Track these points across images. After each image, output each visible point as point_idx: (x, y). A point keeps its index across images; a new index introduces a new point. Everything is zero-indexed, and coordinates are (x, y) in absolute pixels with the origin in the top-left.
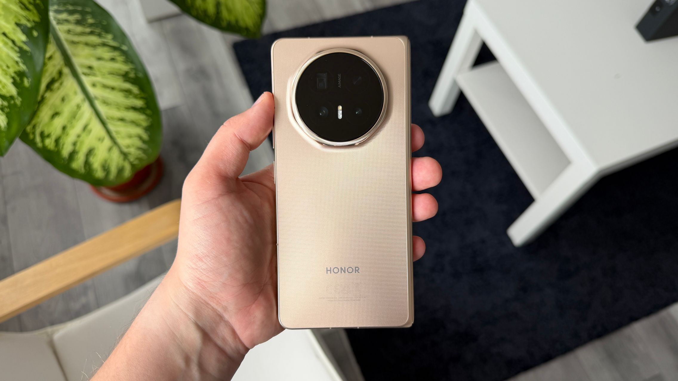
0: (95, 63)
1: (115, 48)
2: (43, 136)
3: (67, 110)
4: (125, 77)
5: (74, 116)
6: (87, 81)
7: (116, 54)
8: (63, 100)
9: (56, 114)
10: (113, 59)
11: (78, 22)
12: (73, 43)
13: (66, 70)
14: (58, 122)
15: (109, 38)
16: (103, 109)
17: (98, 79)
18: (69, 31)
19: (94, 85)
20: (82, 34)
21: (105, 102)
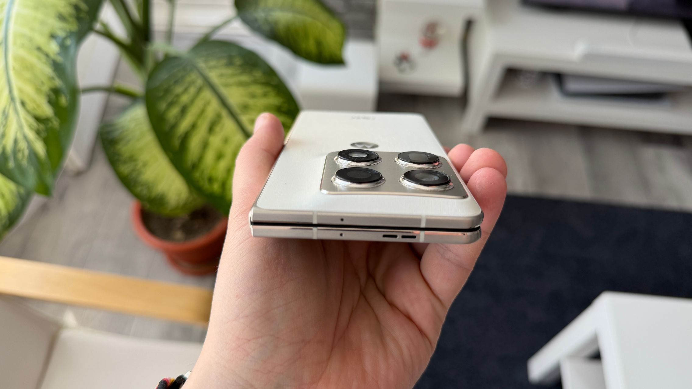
0: (251, 102)
1: (266, 84)
2: (211, 180)
3: (228, 151)
6: (244, 119)
7: (269, 89)
9: (220, 156)
10: (265, 95)
12: (227, 85)
13: (224, 113)
14: (223, 165)
15: (258, 74)
18: (222, 75)
20: (233, 75)
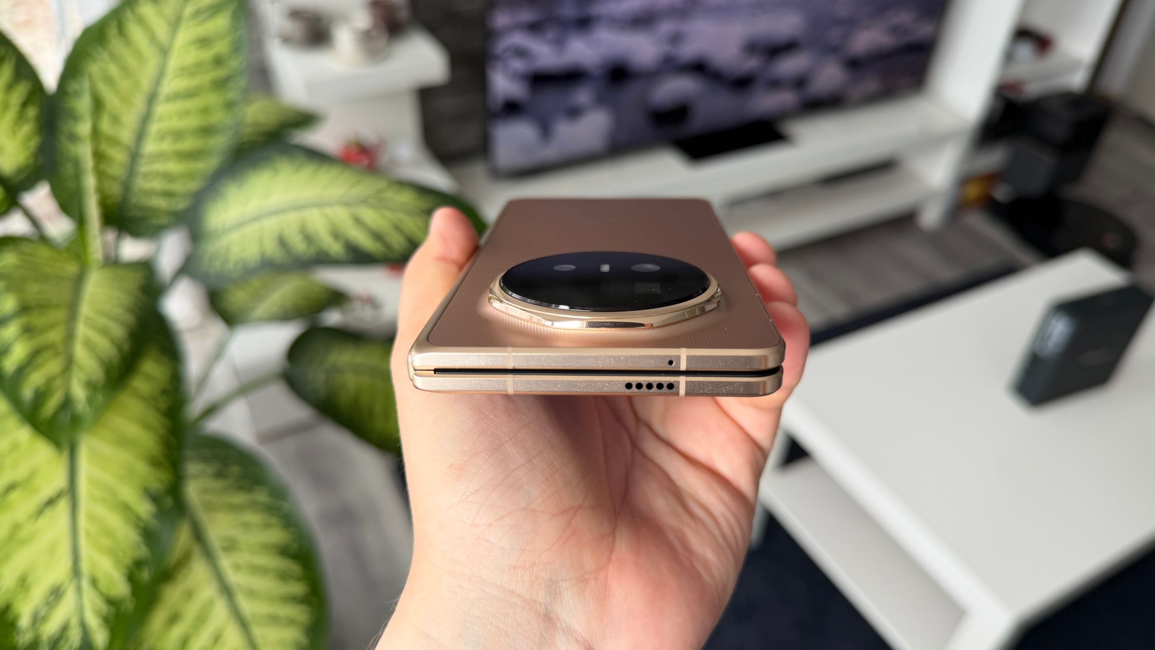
3: (191, 611)
4: (284, 551)
5: (201, 619)
6: (225, 562)
8: (189, 595)
9: (174, 619)
10: (267, 526)
11: (219, 475)
12: (210, 508)
13: (197, 550)
14: (176, 633)
15: (262, 496)
16: (247, 606)
17: (244, 557)
18: (205, 491)
19: (237, 567)
21: (252, 594)
